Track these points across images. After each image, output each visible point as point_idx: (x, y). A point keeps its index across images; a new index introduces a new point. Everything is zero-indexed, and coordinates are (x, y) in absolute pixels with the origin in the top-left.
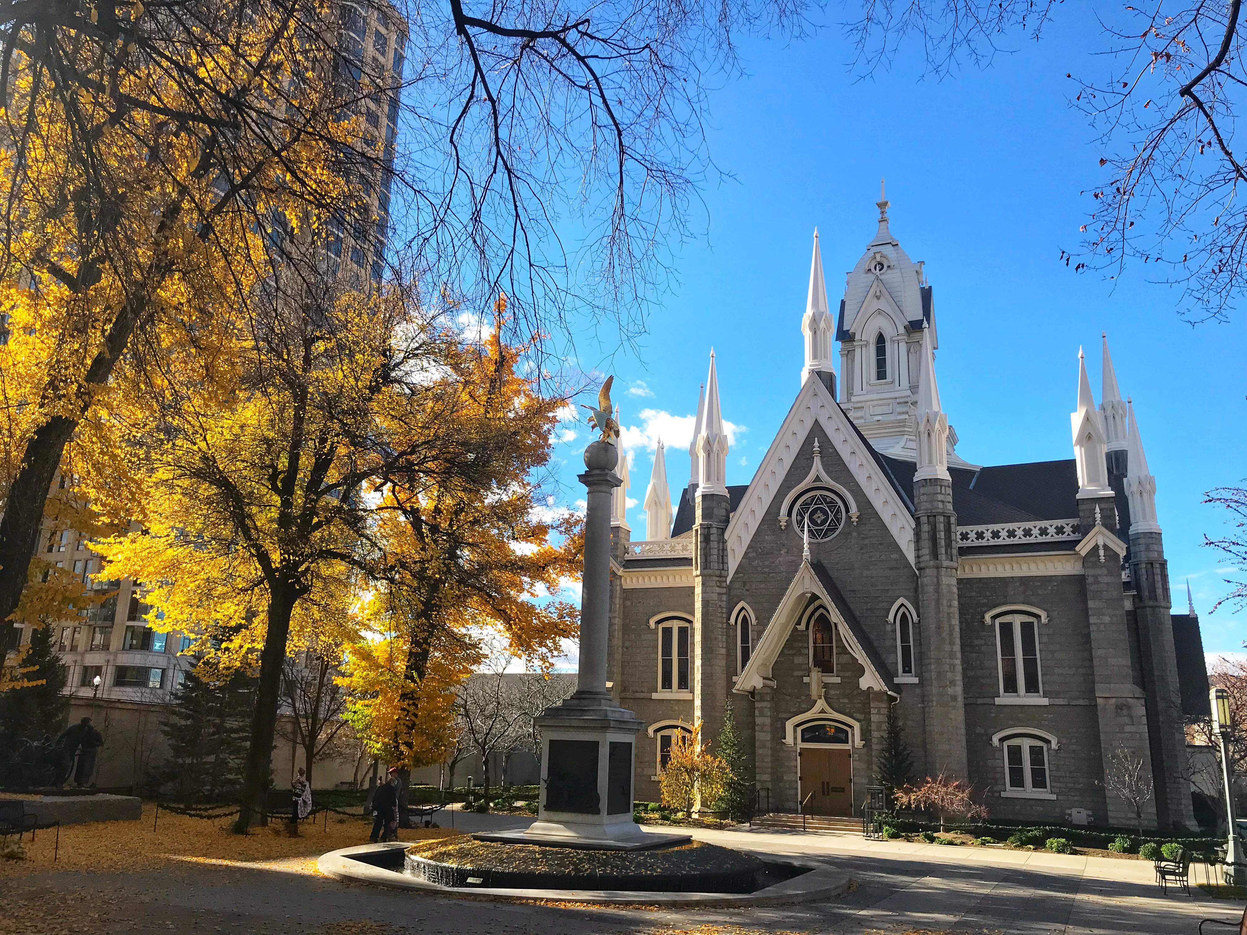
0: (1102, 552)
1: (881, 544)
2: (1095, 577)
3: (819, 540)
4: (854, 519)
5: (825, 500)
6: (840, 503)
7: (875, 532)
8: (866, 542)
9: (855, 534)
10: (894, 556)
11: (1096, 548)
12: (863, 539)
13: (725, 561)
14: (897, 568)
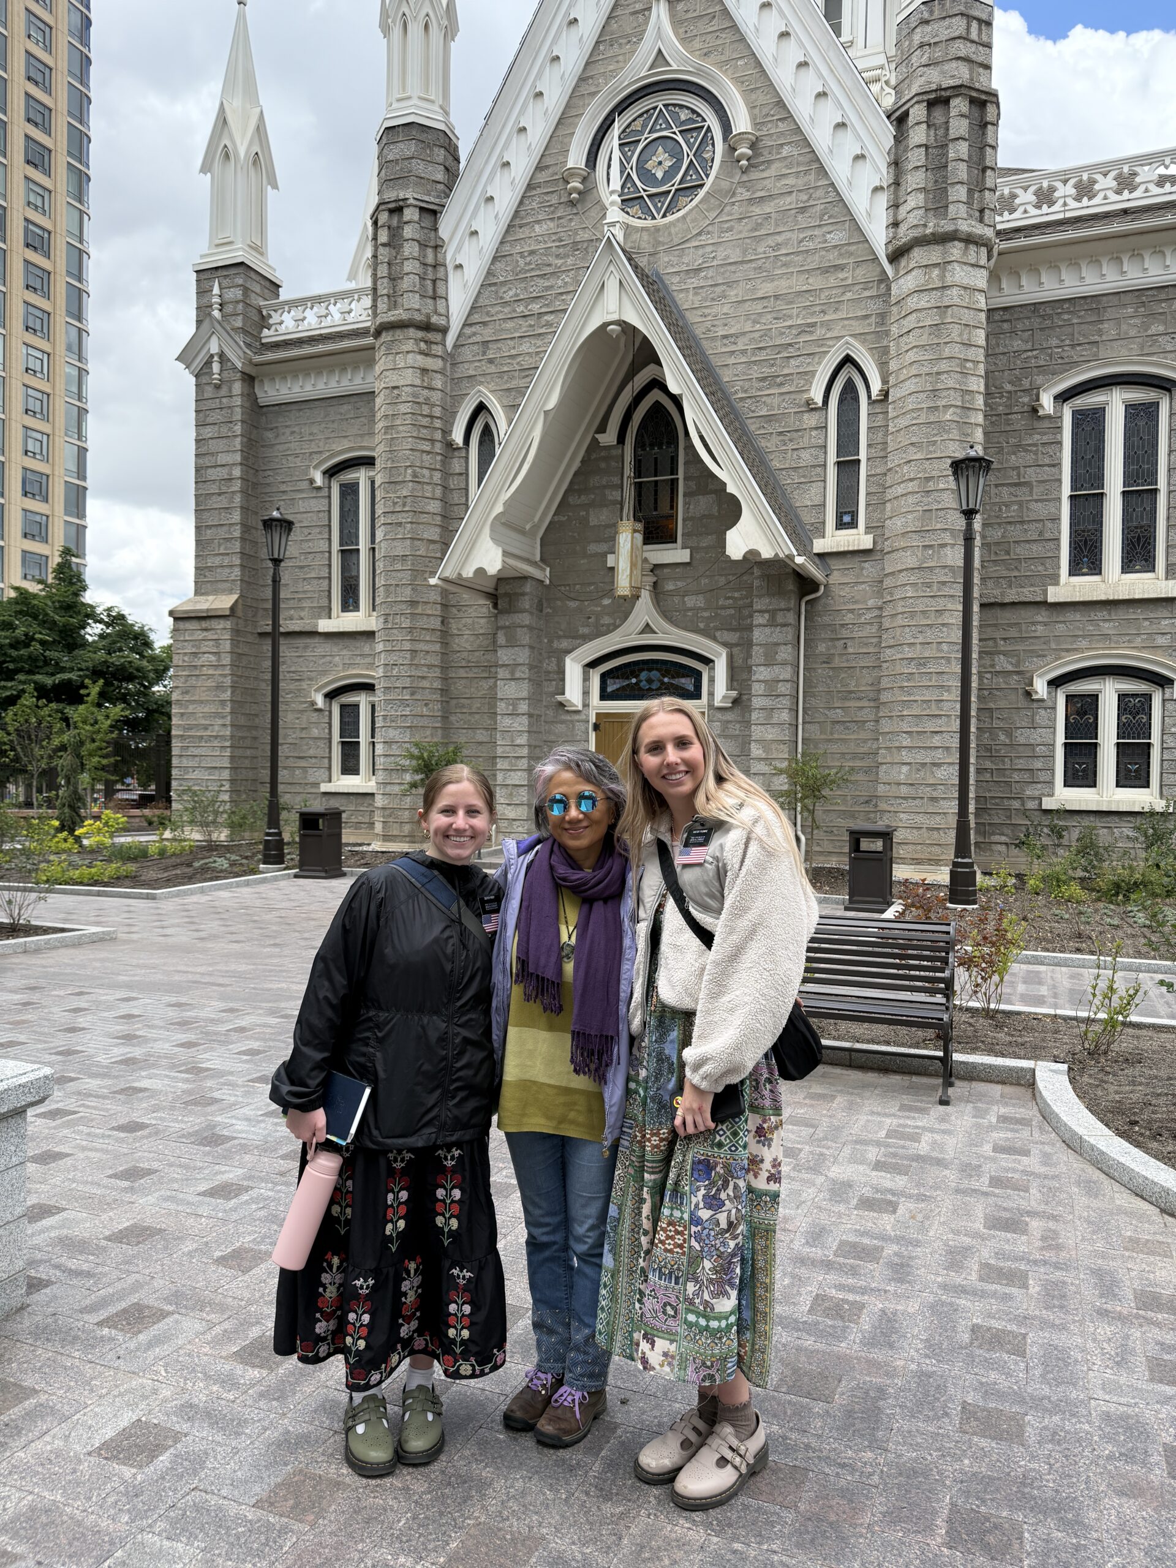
1: (804, 210)
3: (660, 221)
4: (742, 151)
5: (675, 116)
6: (712, 122)
7: (791, 181)
8: (769, 208)
9: (742, 193)
10: (837, 237)
12: (763, 201)
13: (441, 291)
14: (840, 268)
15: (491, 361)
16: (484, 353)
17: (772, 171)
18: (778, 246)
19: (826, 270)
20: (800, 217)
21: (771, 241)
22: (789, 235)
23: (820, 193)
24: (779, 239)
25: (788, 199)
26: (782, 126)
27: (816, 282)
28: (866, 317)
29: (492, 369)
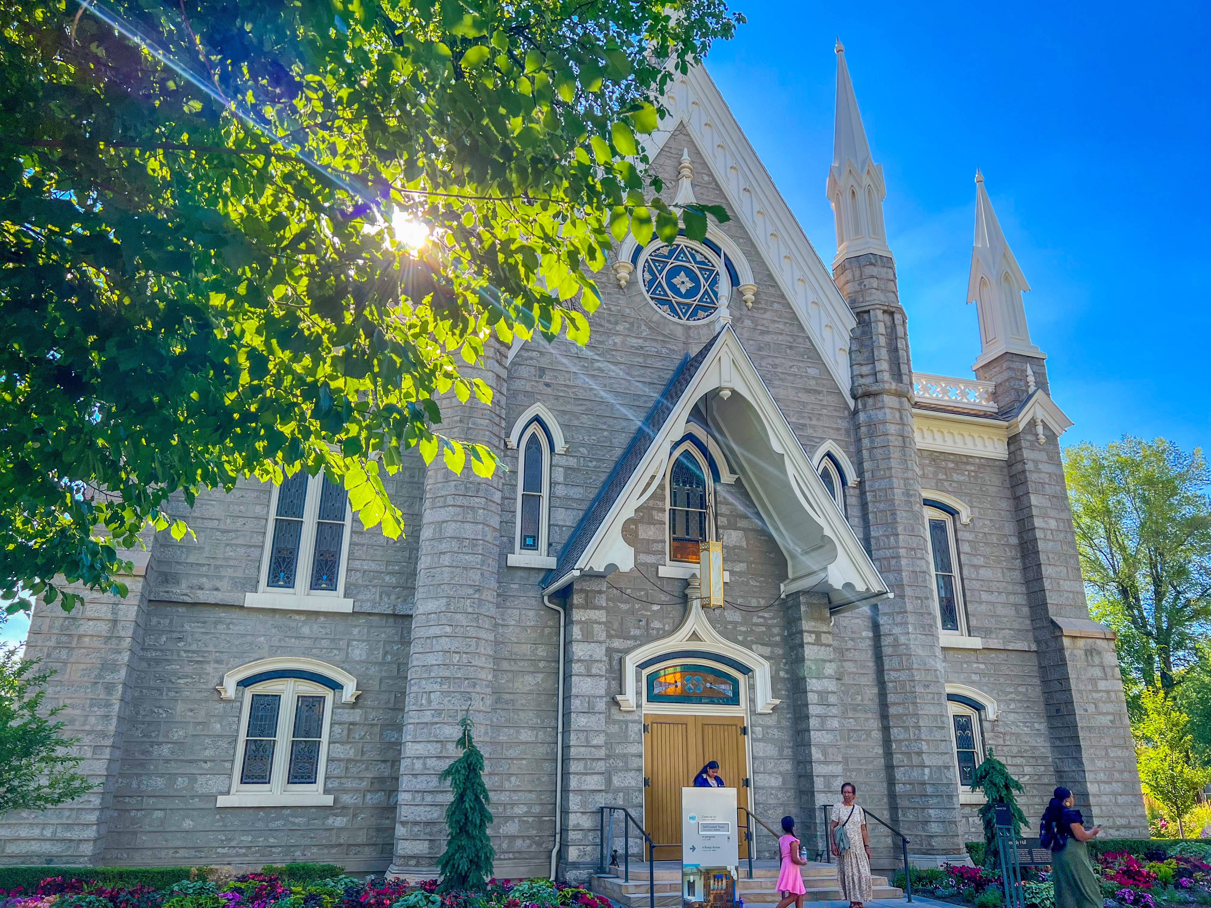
0: (1040, 429)
1: (791, 348)
2: (1036, 462)
3: (686, 322)
4: (749, 296)
5: (694, 257)
7: (781, 326)
8: (767, 338)
9: (748, 322)
10: (812, 371)
11: (1032, 423)
12: (763, 333)
14: (819, 392)
15: (547, 385)
16: (541, 377)
17: (768, 315)
18: (775, 366)
19: (808, 391)
20: (788, 351)
21: (770, 360)
22: (783, 361)
23: (800, 340)
24: (777, 361)
25: (780, 338)
26: (772, 290)
27: (804, 397)
28: (838, 429)
29: (549, 391)
